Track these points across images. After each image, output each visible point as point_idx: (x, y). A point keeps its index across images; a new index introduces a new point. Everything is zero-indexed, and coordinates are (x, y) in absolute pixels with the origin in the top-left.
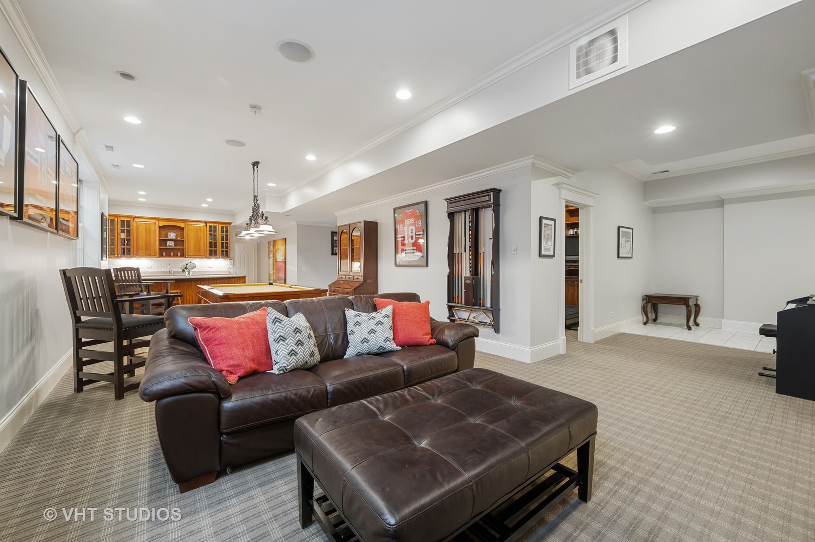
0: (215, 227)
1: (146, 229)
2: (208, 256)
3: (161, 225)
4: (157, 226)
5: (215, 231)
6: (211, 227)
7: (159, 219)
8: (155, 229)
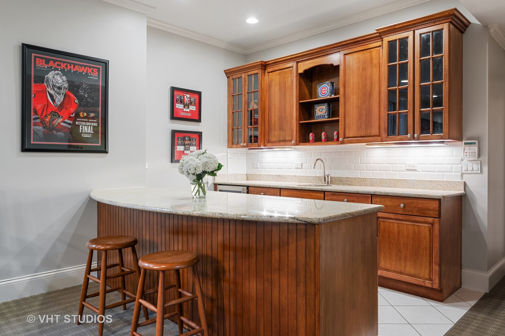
0: (404, 42)
1: (280, 85)
2: (384, 135)
3: (301, 71)
4: (295, 74)
5: (404, 55)
6: (392, 44)
7: (298, 58)
8: (292, 82)
